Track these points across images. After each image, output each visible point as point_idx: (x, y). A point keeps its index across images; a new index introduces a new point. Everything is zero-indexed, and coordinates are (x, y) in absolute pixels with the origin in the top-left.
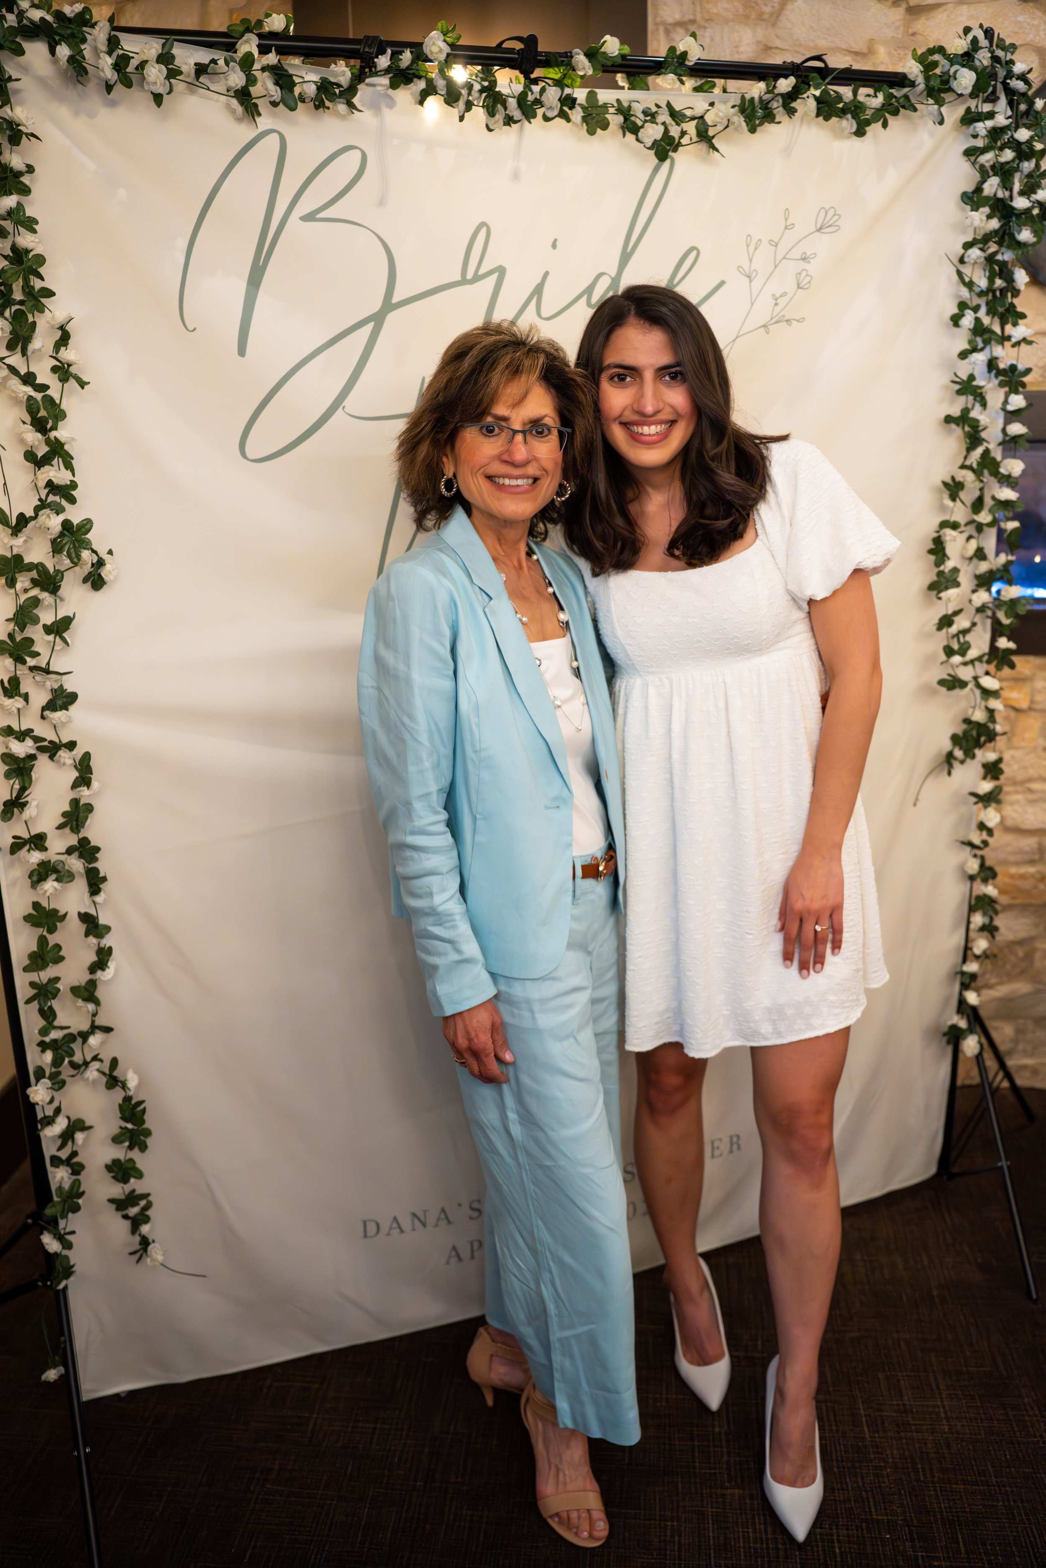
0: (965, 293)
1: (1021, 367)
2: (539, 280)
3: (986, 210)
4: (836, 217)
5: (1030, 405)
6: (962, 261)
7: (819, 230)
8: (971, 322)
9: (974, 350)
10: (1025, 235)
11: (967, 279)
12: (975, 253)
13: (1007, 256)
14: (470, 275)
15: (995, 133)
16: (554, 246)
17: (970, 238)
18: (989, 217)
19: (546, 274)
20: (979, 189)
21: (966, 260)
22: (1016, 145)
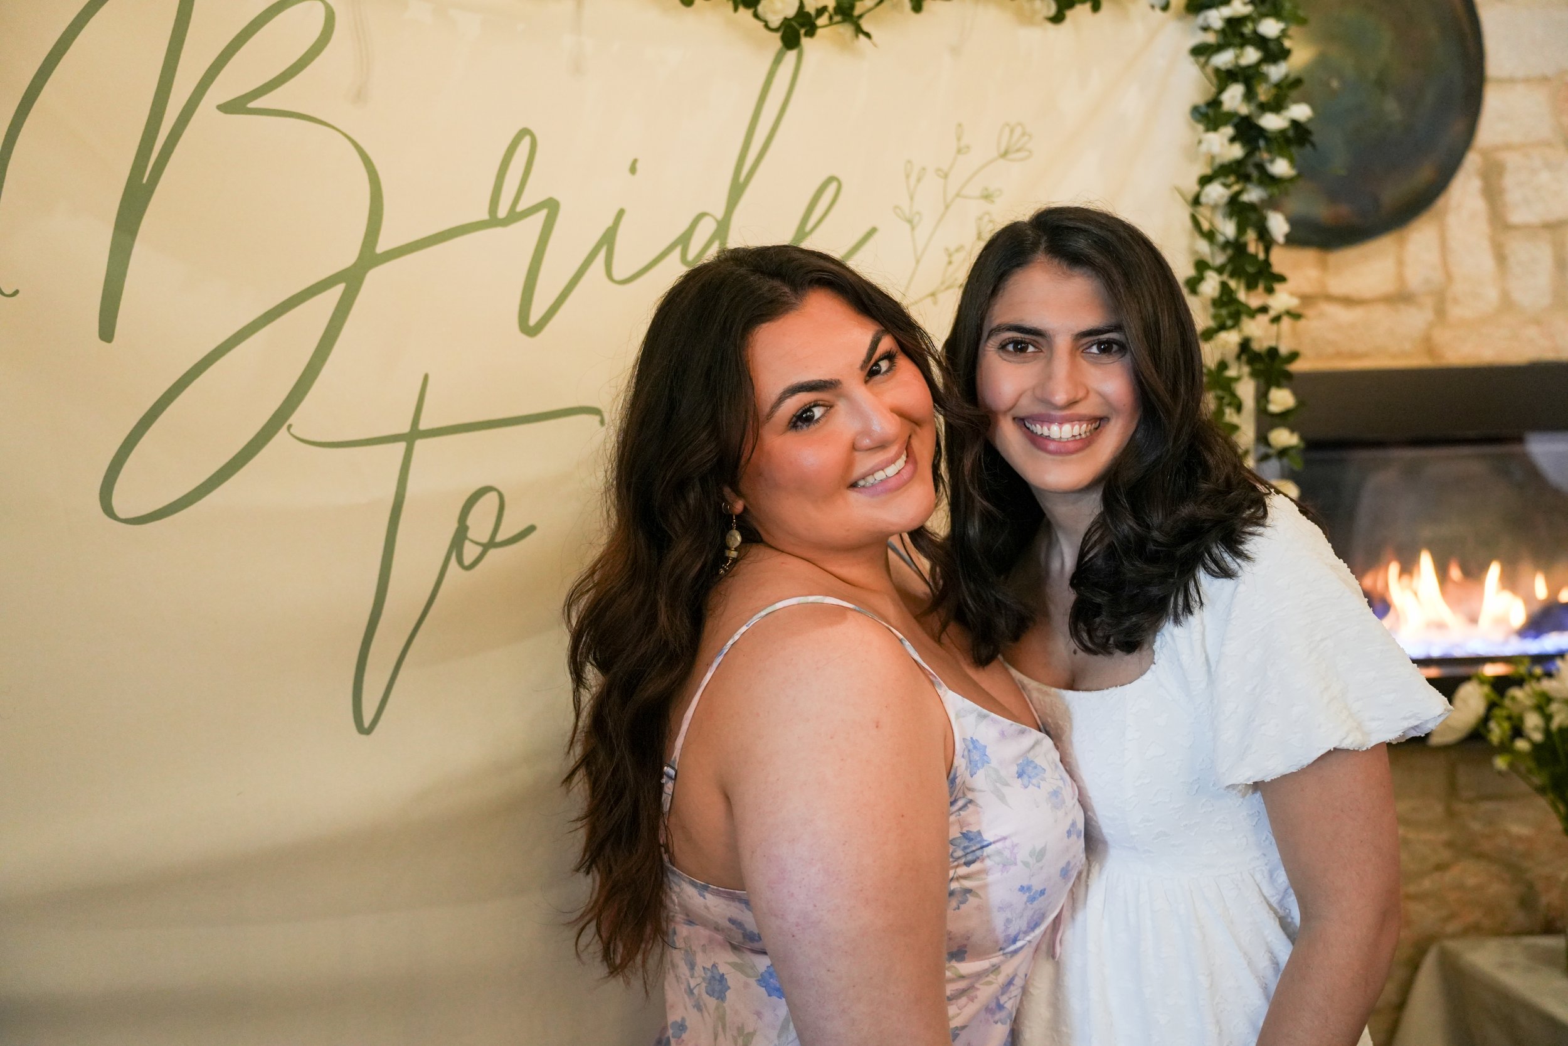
0: (1203, 247)
1: (1284, 350)
2: (609, 222)
3: (1228, 131)
4: (1026, 138)
5: (1301, 403)
6: (1196, 201)
7: (1004, 155)
8: (1214, 289)
9: (1222, 327)
10: (1281, 167)
11: (1206, 226)
12: (1216, 192)
13: (1253, 195)
14: (502, 212)
15: (1234, 24)
16: (633, 169)
17: (1208, 171)
18: (1232, 140)
19: (621, 213)
20: (1215, 103)
21: (1203, 199)
22: (1261, 42)
